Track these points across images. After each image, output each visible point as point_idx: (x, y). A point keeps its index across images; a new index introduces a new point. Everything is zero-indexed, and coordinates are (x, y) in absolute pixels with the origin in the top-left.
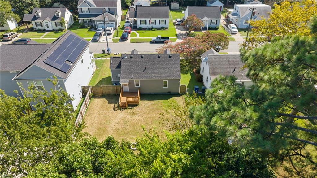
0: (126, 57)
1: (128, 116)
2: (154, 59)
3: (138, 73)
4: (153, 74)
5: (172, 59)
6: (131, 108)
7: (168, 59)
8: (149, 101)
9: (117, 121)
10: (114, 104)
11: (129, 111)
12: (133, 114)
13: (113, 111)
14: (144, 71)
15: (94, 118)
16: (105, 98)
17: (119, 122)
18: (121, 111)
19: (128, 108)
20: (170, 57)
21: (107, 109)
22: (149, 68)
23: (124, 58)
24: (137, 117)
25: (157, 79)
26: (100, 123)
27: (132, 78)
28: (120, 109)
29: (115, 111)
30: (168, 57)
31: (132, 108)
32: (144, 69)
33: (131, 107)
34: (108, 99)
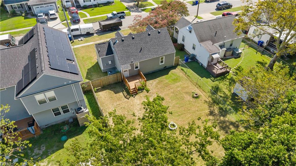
0: (118, 42)
2: (146, 37)
3: (136, 56)
4: (150, 53)
5: (161, 34)
6: (141, 92)
11: (142, 95)
13: (127, 100)
14: (140, 52)
16: (108, 89)
18: (134, 97)
19: (139, 93)
20: (159, 32)
21: (119, 99)
22: (144, 47)
23: (116, 43)
25: (155, 57)
27: (132, 62)
28: (132, 96)
29: (128, 99)
30: (157, 33)
31: (142, 92)
32: (140, 51)
33: (141, 91)
34: (112, 89)
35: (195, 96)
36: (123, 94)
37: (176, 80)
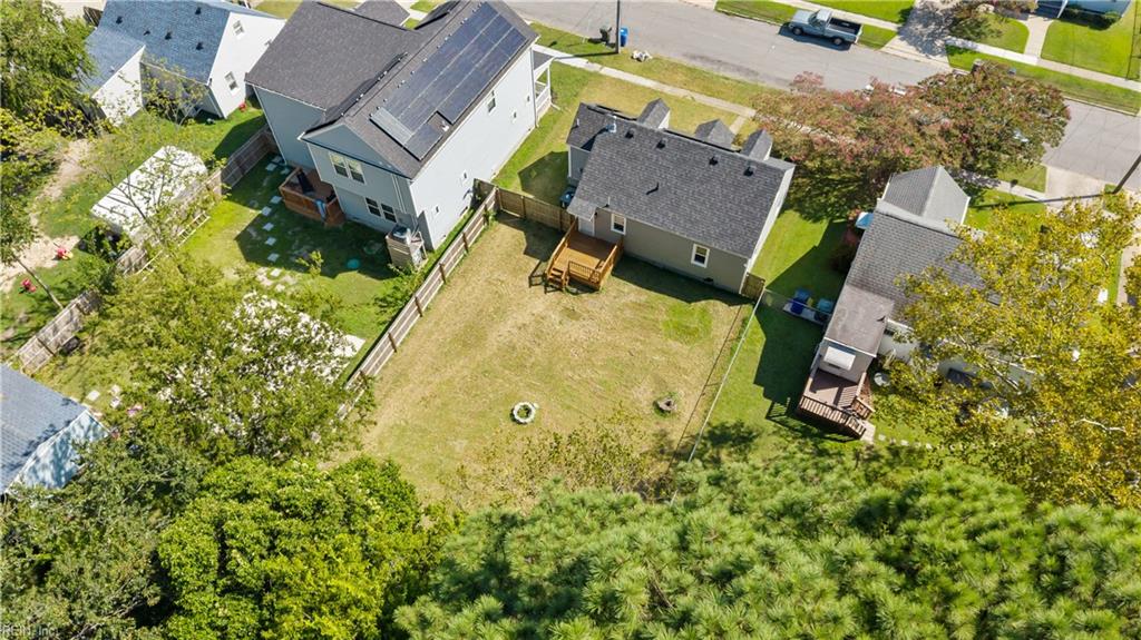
0: (615, 131)
1: (555, 317)
2: (697, 163)
3: (630, 196)
4: (671, 214)
5: (751, 182)
6: (573, 294)
7: (740, 177)
8: (634, 287)
9: (520, 321)
10: (538, 261)
11: (567, 300)
12: (571, 314)
13: (526, 284)
14: (648, 193)
15: (473, 288)
16: (525, 232)
17: (524, 325)
18: (545, 292)
19: (567, 290)
20: (748, 173)
21: (515, 272)
22: (669, 188)
23: (607, 130)
24: (575, 330)
25: (677, 233)
26: (478, 309)
27: (607, 206)
28: (546, 286)
29: (531, 285)
30: (742, 172)
31: (576, 294)
32: (651, 189)
33: (575, 290)
34: (532, 238)
35: (662, 405)
36: (538, 266)
37: (685, 333)
